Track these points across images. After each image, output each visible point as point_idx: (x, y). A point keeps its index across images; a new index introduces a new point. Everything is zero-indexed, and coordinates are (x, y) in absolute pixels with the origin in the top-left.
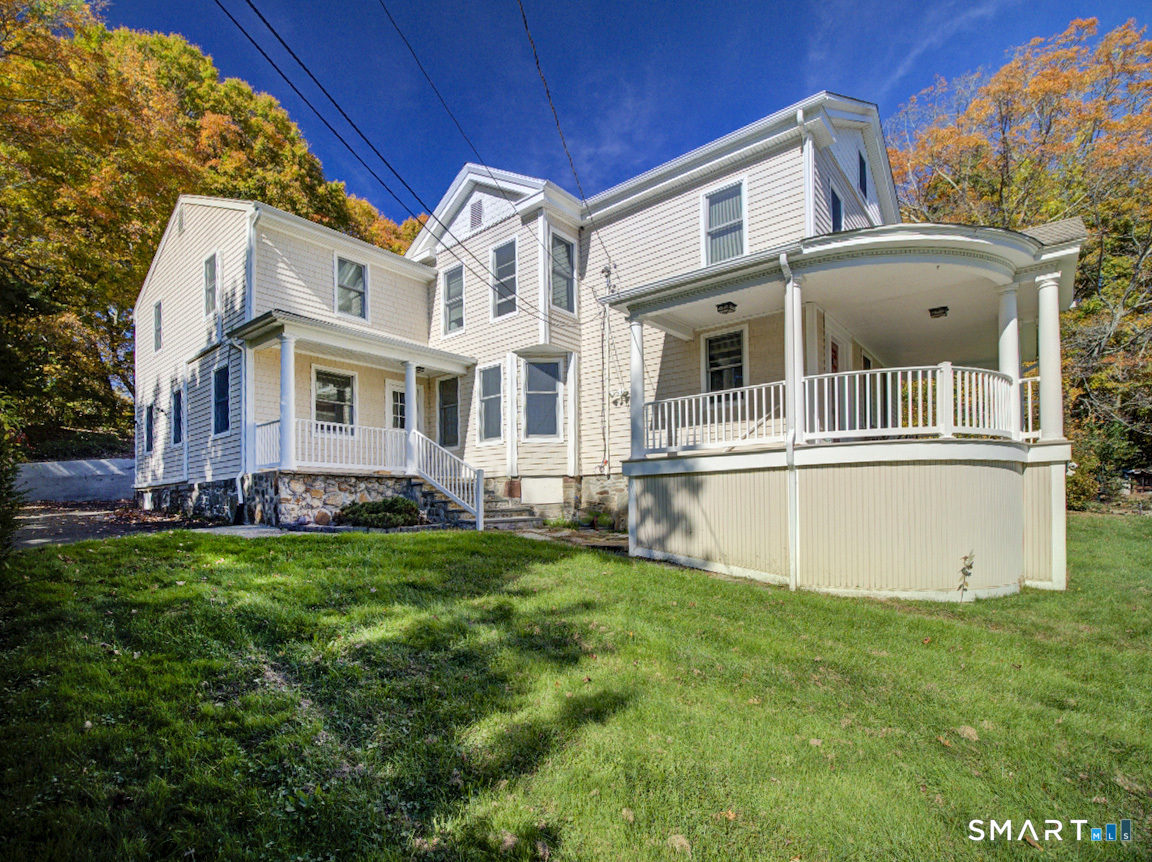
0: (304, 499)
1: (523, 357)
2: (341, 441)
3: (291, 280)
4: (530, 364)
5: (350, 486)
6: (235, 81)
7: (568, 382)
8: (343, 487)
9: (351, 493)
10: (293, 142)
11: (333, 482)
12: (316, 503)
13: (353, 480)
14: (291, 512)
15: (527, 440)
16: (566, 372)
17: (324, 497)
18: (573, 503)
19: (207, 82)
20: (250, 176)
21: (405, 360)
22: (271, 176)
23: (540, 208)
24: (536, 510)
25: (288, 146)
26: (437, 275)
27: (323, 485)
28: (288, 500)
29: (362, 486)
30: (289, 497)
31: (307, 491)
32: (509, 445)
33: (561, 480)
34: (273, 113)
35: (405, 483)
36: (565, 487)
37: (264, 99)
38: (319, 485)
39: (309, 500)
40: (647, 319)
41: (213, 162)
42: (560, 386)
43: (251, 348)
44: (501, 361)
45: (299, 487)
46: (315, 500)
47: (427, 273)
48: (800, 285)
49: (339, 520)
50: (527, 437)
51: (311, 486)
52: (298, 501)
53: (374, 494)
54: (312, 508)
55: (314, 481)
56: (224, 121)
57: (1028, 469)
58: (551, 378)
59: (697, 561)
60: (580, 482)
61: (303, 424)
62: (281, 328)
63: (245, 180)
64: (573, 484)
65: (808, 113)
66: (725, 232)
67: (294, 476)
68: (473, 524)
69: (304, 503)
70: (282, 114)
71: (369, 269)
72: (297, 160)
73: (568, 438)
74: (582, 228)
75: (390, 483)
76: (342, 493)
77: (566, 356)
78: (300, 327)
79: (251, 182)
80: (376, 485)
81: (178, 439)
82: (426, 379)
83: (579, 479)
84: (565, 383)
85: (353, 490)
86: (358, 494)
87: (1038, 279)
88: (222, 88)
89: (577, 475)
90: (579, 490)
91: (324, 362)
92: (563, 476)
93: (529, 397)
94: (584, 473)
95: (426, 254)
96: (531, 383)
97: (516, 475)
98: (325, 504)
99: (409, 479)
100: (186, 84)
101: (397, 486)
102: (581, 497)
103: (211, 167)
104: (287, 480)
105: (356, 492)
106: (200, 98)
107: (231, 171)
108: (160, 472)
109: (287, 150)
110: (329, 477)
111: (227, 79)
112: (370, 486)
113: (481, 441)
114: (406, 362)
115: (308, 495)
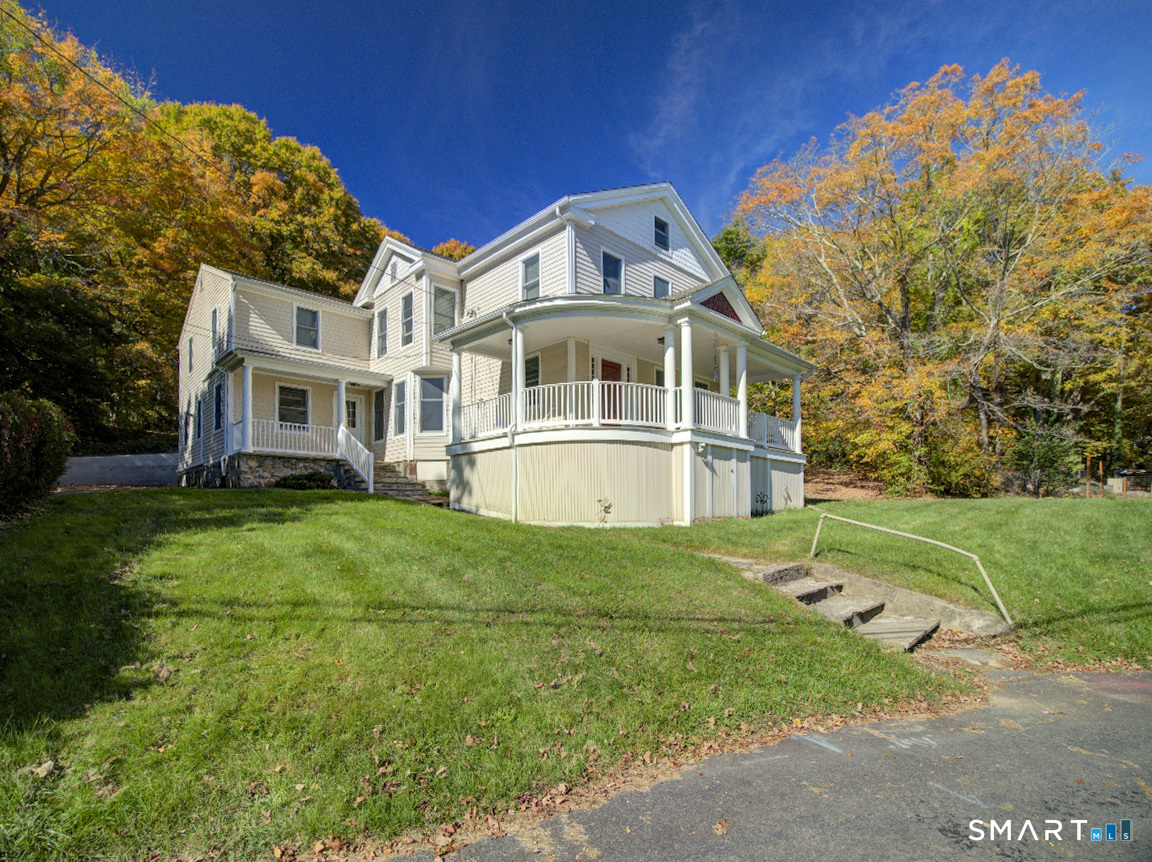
0: (258, 471)
1: (417, 375)
2: (295, 435)
3: (258, 325)
4: (422, 381)
5: (292, 464)
6: (283, 139)
7: (450, 392)
8: (286, 464)
9: (292, 469)
10: (330, 186)
11: (279, 461)
12: (266, 475)
14: (249, 479)
15: (421, 434)
16: (449, 385)
17: (272, 471)
19: (259, 144)
20: (291, 221)
22: (307, 221)
23: (424, 270)
24: (427, 484)
25: (326, 191)
26: (373, 315)
27: (271, 463)
28: (246, 473)
29: (301, 465)
30: (247, 470)
31: (259, 466)
32: (409, 438)
33: (445, 463)
34: (315, 163)
35: (334, 463)
37: (310, 150)
38: (268, 462)
39: (261, 473)
40: (464, 350)
41: (262, 212)
42: (445, 395)
43: (232, 372)
44: (404, 379)
45: (253, 464)
46: (265, 473)
47: (366, 314)
48: (522, 331)
49: (278, 485)
50: (421, 432)
51: (263, 463)
52: (252, 473)
53: (307, 469)
54: (263, 478)
55: (265, 460)
56: (271, 177)
57: (675, 448)
58: (439, 390)
59: (474, 509)
62: (243, 360)
63: (287, 225)
65: (563, 210)
66: (531, 287)
67: (250, 456)
68: (367, 489)
69: (257, 475)
70: (325, 162)
71: (320, 315)
72: (334, 203)
74: (462, 280)
75: (322, 463)
76: (285, 469)
78: (256, 359)
79: (292, 227)
80: (312, 465)
81: (199, 437)
82: (367, 391)
84: (448, 393)
85: (293, 467)
86: (297, 470)
87: (679, 322)
88: (272, 148)
91: (285, 380)
93: (423, 403)
95: (366, 300)
96: (425, 393)
97: (413, 459)
98: (272, 475)
99: (337, 461)
100: (243, 147)
101: (328, 466)
103: (261, 216)
104: (246, 459)
105: (296, 468)
106: (255, 156)
107: (277, 218)
108: (190, 461)
109: (325, 196)
110: (275, 458)
111: (277, 138)
113: (395, 435)
114: (337, 380)
115: (260, 469)
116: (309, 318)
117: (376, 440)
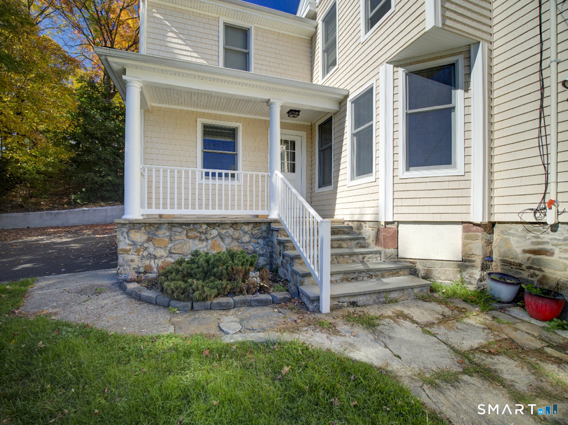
0: (146, 249)
1: (401, 66)
3: (179, 47)
4: (411, 75)
5: (201, 233)
7: (472, 87)
8: (191, 234)
9: (201, 240)
11: (180, 230)
12: (160, 252)
13: (204, 227)
14: (130, 263)
15: (408, 175)
16: (468, 75)
17: (170, 246)
18: (478, 261)
21: (267, 98)
24: (419, 266)
26: (317, 26)
27: (168, 234)
28: (126, 251)
29: (215, 232)
30: (128, 248)
31: (149, 240)
32: (381, 182)
33: (460, 228)
35: (264, 227)
36: (467, 239)
38: (163, 233)
39: (151, 250)
42: (459, 95)
45: (139, 237)
46: (159, 250)
47: (308, 26)
50: (407, 170)
51: (155, 235)
52: (138, 251)
53: (228, 241)
54: (155, 257)
55: (157, 230)
58: (444, 87)
60: (491, 232)
61: (150, 170)
62: (125, 72)
64: (480, 234)
67: (135, 225)
69: (145, 253)
71: (253, 31)
73: (472, 168)
75: (246, 228)
76: (191, 241)
77: (469, 52)
78: (141, 68)
80: (231, 231)
82: (309, 126)
83: (490, 227)
84: (467, 90)
85: (203, 237)
86: (210, 241)
89: (486, 220)
90: (489, 243)
91: (211, 116)
92: (463, 223)
93: (411, 117)
94: (496, 218)
97: (391, 220)
98: (170, 253)
99: (269, 223)
101: (255, 231)
102: (491, 252)
104: (125, 230)
105: (207, 239)
110: (174, 225)
112: (223, 231)
113: (352, 179)
114: (268, 102)
115: (150, 245)
116: (240, 36)
117: (320, 187)
